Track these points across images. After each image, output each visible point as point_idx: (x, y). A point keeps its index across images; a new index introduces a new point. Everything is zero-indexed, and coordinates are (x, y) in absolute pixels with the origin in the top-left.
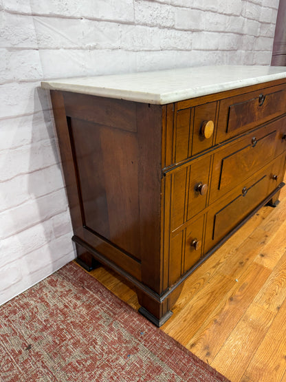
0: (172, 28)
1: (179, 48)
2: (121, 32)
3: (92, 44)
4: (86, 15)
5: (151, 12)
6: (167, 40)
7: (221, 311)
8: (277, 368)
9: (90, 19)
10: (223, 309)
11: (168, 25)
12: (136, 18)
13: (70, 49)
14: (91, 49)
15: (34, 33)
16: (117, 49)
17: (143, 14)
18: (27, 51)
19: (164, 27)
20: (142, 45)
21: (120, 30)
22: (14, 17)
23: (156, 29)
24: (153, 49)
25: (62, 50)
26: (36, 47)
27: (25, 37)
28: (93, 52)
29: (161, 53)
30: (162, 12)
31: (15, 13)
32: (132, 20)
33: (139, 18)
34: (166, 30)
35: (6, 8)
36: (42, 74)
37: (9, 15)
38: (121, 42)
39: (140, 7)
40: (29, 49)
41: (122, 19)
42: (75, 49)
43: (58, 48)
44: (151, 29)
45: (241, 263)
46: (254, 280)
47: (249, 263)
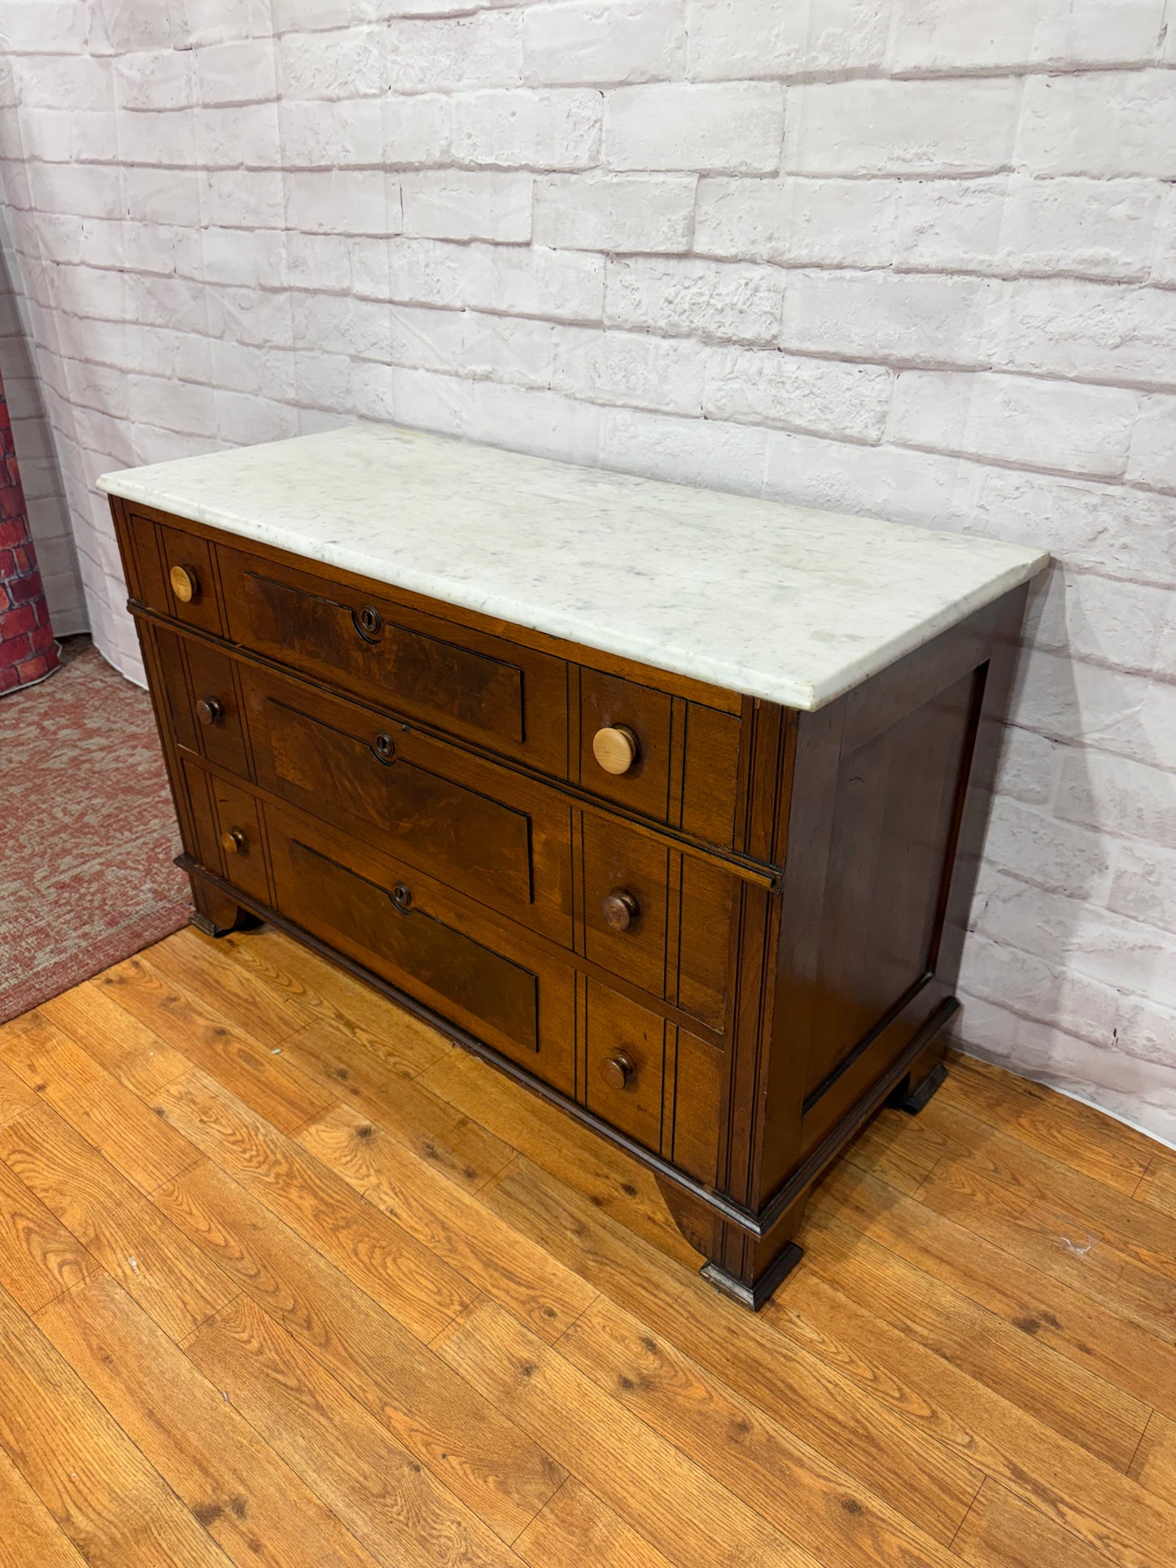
0: (771, 345)
1: (798, 421)
2: (557, 345)
3: (481, 368)
4: (473, 302)
5: (670, 292)
6: (735, 385)
7: (195, 1011)
8: (32, 1067)
9: (482, 312)
10: (200, 1014)
11: (748, 335)
12: (608, 310)
13: (435, 371)
14: (476, 378)
15: (388, 334)
16: (541, 388)
17: (637, 296)
18: (374, 365)
19: (727, 341)
20: (622, 388)
21: (555, 340)
22: (364, 307)
23: (686, 345)
24: (668, 409)
25: (421, 372)
26: (388, 359)
27: (374, 340)
28: (480, 387)
29: (703, 429)
30: (722, 289)
31: (364, 299)
32: (595, 315)
33: (620, 307)
34: (734, 350)
35: (354, 291)
36: (390, 411)
37: (358, 302)
38: (555, 372)
39: (629, 278)
40: (376, 361)
41: (565, 312)
42: (445, 373)
43: (415, 368)
44: (666, 344)
45: (343, 1074)
46: (268, 1087)
47: (338, 1091)
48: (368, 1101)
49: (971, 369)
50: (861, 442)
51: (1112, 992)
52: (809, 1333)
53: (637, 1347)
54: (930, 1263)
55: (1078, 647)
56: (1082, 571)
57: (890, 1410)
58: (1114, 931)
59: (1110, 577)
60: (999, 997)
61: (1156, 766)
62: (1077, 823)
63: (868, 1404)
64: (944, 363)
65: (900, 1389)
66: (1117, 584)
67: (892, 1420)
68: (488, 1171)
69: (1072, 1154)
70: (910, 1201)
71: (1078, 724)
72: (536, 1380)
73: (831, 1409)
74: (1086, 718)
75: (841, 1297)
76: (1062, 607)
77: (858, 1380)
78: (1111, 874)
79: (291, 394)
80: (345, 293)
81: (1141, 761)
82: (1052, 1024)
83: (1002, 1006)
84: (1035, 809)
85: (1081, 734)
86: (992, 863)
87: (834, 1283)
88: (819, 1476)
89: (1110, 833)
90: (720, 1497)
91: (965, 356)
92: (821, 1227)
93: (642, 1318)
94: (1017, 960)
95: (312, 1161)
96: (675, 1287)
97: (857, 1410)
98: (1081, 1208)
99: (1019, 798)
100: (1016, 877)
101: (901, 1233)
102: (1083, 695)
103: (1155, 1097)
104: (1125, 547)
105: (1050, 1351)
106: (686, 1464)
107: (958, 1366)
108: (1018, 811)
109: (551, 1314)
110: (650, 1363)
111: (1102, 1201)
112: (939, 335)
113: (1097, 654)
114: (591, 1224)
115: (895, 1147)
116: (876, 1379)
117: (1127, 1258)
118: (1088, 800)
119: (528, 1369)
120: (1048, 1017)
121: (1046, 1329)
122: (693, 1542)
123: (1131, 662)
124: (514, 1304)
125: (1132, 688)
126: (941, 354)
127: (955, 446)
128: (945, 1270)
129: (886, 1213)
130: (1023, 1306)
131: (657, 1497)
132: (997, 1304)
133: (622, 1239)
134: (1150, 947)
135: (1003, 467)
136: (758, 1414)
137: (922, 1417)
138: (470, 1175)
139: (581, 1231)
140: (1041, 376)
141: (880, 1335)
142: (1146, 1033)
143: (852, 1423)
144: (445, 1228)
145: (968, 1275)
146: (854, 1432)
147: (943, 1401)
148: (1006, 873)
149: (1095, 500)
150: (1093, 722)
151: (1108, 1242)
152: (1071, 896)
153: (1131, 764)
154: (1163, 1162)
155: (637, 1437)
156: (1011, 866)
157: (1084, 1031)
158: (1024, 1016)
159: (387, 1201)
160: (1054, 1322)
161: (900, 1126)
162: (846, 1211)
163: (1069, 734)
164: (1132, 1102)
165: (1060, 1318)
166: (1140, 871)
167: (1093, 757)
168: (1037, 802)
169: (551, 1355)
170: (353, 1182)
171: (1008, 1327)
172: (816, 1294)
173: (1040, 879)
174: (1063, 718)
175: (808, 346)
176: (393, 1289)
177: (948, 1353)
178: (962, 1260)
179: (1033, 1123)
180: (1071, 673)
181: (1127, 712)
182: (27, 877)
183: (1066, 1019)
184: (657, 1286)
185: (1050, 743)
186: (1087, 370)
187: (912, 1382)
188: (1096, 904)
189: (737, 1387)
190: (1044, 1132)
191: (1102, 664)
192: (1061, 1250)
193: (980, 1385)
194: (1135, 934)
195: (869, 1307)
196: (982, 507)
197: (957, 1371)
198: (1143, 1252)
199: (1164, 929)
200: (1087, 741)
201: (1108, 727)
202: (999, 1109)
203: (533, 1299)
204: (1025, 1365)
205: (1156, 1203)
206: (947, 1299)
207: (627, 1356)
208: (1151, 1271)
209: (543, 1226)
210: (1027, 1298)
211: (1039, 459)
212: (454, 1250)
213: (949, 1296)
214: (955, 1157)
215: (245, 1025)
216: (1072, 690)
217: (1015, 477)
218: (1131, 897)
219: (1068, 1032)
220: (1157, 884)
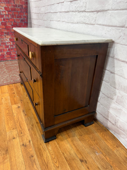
1: (87, 22)
2: (65, 15)
5: (76, 5)
6: (81, 18)
9: (60, 12)
10: (14, 91)
11: (82, 10)
13: (55, 21)
16: (63, 21)
17: (73, 7)
19: (80, 12)
20: (70, 20)
23: (76, 13)
24: (74, 22)
28: (59, 22)
29: (77, 25)
30: (81, 4)
32: (69, 10)
33: (71, 9)
38: (65, 19)
39: (72, 4)
40: (52, 21)
44: (75, 13)
45: (22, 101)
46: (14, 100)
47: (20, 102)
48: (22, 104)
49: (106, 11)
50: (93, 25)
51: (115, 116)
52: (50, 148)
53: (28, 141)
54: (73, 146)
55: (116, 57)
56: (117, 43)
57: (53, 163)
58: (116, 106)
59: (121, 44)
60: (101, 113)
61: (124, 78)
62: (113, 87)
63: (51, 161)
64: (103, 10)
65: (56, 161)
66: (122, 45)
67: (52, 165)
68: (28, 115)
69: (106, 140)
70: (76, 137)
71: (114, 70)
72: (14, 140)
73: (45, 159)
74: (116, 69)
75: (58, 146)
76: (114, 50)
77: (52, 157)
78: (117, 96)
79: (46, 26)
80: (50, 12)
81: (123, 77)
82: (108, 119)
83: (102, 115)
84: (108, 84)
85: (115, 72)
86: (102, 92)
87: (58, 144)
88: (37, 167)
89: (117, 89)
90: (23, 164)
91: (106, 8)
92: (62, 136)
93: (31, 138)
94: (103, 108)
95: (12, 108)
96: (38, 136)
97: (49, 161)
98: (102, 148)
99: (106, 82)
100: (104, 94)
101: (72, 141)
102: (116, 65)
103: (122, 136)
104: (124, 39)
105: (82, 166)
106: (22, 158)
107: (67, 162)
108: (106, 84)
109: (22, 133)
110: (28, 144)
111: (106, 148)
112: (103, 6)
113: (118, 58)
114: (34, 125)
115: (80, 130)
116: (54, 158)
117: (105, 158)
118: (114, 83)
119: (14, 138)
120: (107, 118)
121: (84, 163)
122: (15, 168)
123: (123, 59)
124: (19, 130)
125: (123, 64)
126: (103, 9)
127: (103, 24)
128: (75, 148)
129: (72, 138)
130: (83, 158)
131: (16, 160)
132: (79, 156)
133: (36, 128)
134: (121, 110)
135: (109, 26)
136: (36, 156)
137: (56, 166)
138: (26, 115)
139: (32, 125)
140: (115, 10)
141: (59, 153)
142: (119, 124)
143: (47, 163)
144: (18, 119)
145: (78, 150)
146: (46, 164)
147: (61, 165)
148: (103, 93)
149: (120, 31)
150: (116, 70)
151: (103, 154)
152: (111, 99)
153: (121, 78)
154: (120, 146)
155: (19, 152)
156: (104, 93)
157: (111, 122)
158: (104, 117)
159: (15, 115)
160: (86, 162)
161: (83, 127)
162: (67, 135)
163: (113, 71)
164: (119, 136)
165: (87, 162)
166: (121, 96)
167: (116, 76)
168: (108, 83)
169: (18, 138)
170: (13, 111)
171: (78, 160)
172: (55, 144)
173: (107, 95)
174: (112, 69)
175: (89, 11)
176: (8, 124)
177: (67, 159)
178: (78, 148)
179: (103, 134)
180: (114, 61)
181: (121, 68)
182: (10, 75)
183: (109, 119)
184: (36, 135)
185: (110, 73)
186: (122, 8)
187: (59, 161)
188: (114, 101)
189: (36, 151)
190: (104, 135)
191: (119, 60)
192: (94, 152)
193: (68, 166)
194: (119, 107)
195: (60, 148)
196: (106, 33)
197: (66, 162)
198: (108, 158)
199: (123, 107)
200: (115, 73)
201: (118, 71)
202: (99, 130)
203: (21, 131)
204: (77, 166)
205: (115, 152)
206: (72, 152)
207: (26, 142)
208: (107, 161)
209: (29, 123)
210: (84, 157)
211: (114, 24)
212: (17, 122)
213: (73, 152)
214: (88, 134)
215: (17, 93)
216: (114, 64)
217: (110, 28)
218: (119, 100)
219: (109, 121)
220: (123, 99)
